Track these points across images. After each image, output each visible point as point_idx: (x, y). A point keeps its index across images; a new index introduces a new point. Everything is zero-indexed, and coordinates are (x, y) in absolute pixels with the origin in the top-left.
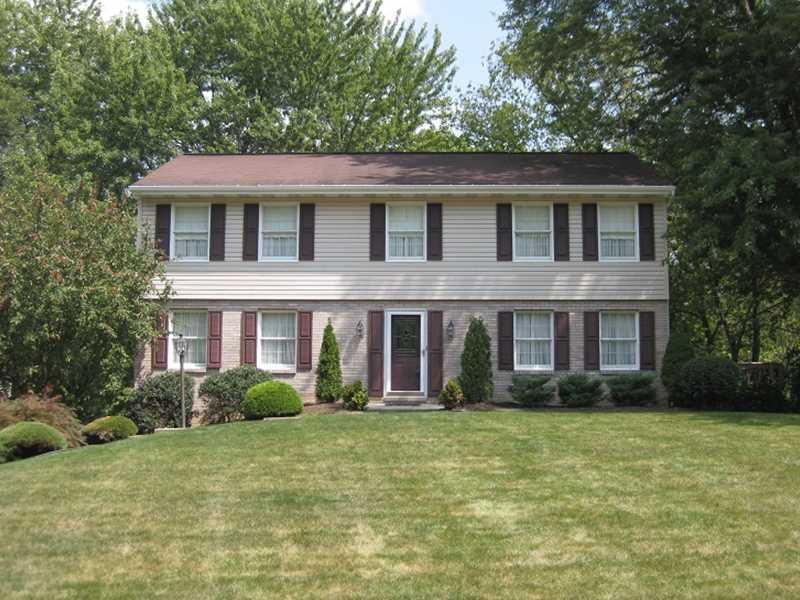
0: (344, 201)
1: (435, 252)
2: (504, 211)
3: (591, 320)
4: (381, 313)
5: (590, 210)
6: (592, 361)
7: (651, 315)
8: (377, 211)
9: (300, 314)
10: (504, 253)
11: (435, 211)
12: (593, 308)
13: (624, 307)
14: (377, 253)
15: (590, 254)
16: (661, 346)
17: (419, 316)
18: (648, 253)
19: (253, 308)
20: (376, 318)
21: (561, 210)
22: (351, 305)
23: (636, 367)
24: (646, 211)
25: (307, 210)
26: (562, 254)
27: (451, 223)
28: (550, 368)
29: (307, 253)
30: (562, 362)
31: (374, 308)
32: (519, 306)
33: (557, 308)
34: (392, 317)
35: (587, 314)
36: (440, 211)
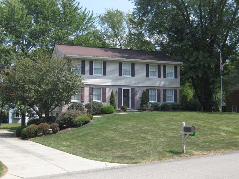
0: (113, 62)
1: (133, 75)
2: (147, 66)
3: (165, 91)
4: (121, 89)
5: (165, 67)
6: (165, 100)
7: (176, 90)
8: (120, 64)
9: (103, 88)
10: (147, 76)
11: (133, 65)
12: (165, 88)
13: (171, 88)
14: (120, 74)
15: (165, 76)
16: (178, 97)
17: (129, 90)
18: (176, 77)
19: (92, 87)
20: (120, 89)
21: (159, 66)
22: (114, 86)
23: (173, 102)
24: (176, 67)
25: (105, 63)
26: (159, 76)
27: (136, 68)
28: (156, 102)
29: (105, 74)
30: (159, 100)
31: (120, 87)
32: (150, 88)
33: (158, 88)
34: (124, 89)
35: (164, 90)
36: (134, 65)
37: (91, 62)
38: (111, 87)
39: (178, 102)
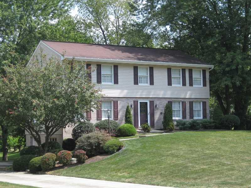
0: (126, 65)
1: (152, 83)
2: (169, 70)
3: (191, 104)
5: (191, 71)
6: (192, 116)
7: (205, 102)
8: (136, 68)
9: (114, 102)
10: (170, 83)
11: (151, 69)
12: (191, 100)
13: (199, 100)
14: (136, 82)
15: (191, 84)
16: (208, 112)
17: (147, 103)
18: (205, 85)
20: (136, 103)
21: (184, 70)
22: (129, 99)
23: (201, 118)
24: (204, 71)
25: (116, 67)
26: (184, 84)
27: (156, 73)
28: (181, 118)
29: (116, 82)
30: (184, 116)
31: (136, 100)
32: (173, 100)
33: (182, 100)
34: (140, 102)
35: (190, 102)
36: (153, 70)
37: (99, 66)
38: (124, 99)
39: (208, 118)
